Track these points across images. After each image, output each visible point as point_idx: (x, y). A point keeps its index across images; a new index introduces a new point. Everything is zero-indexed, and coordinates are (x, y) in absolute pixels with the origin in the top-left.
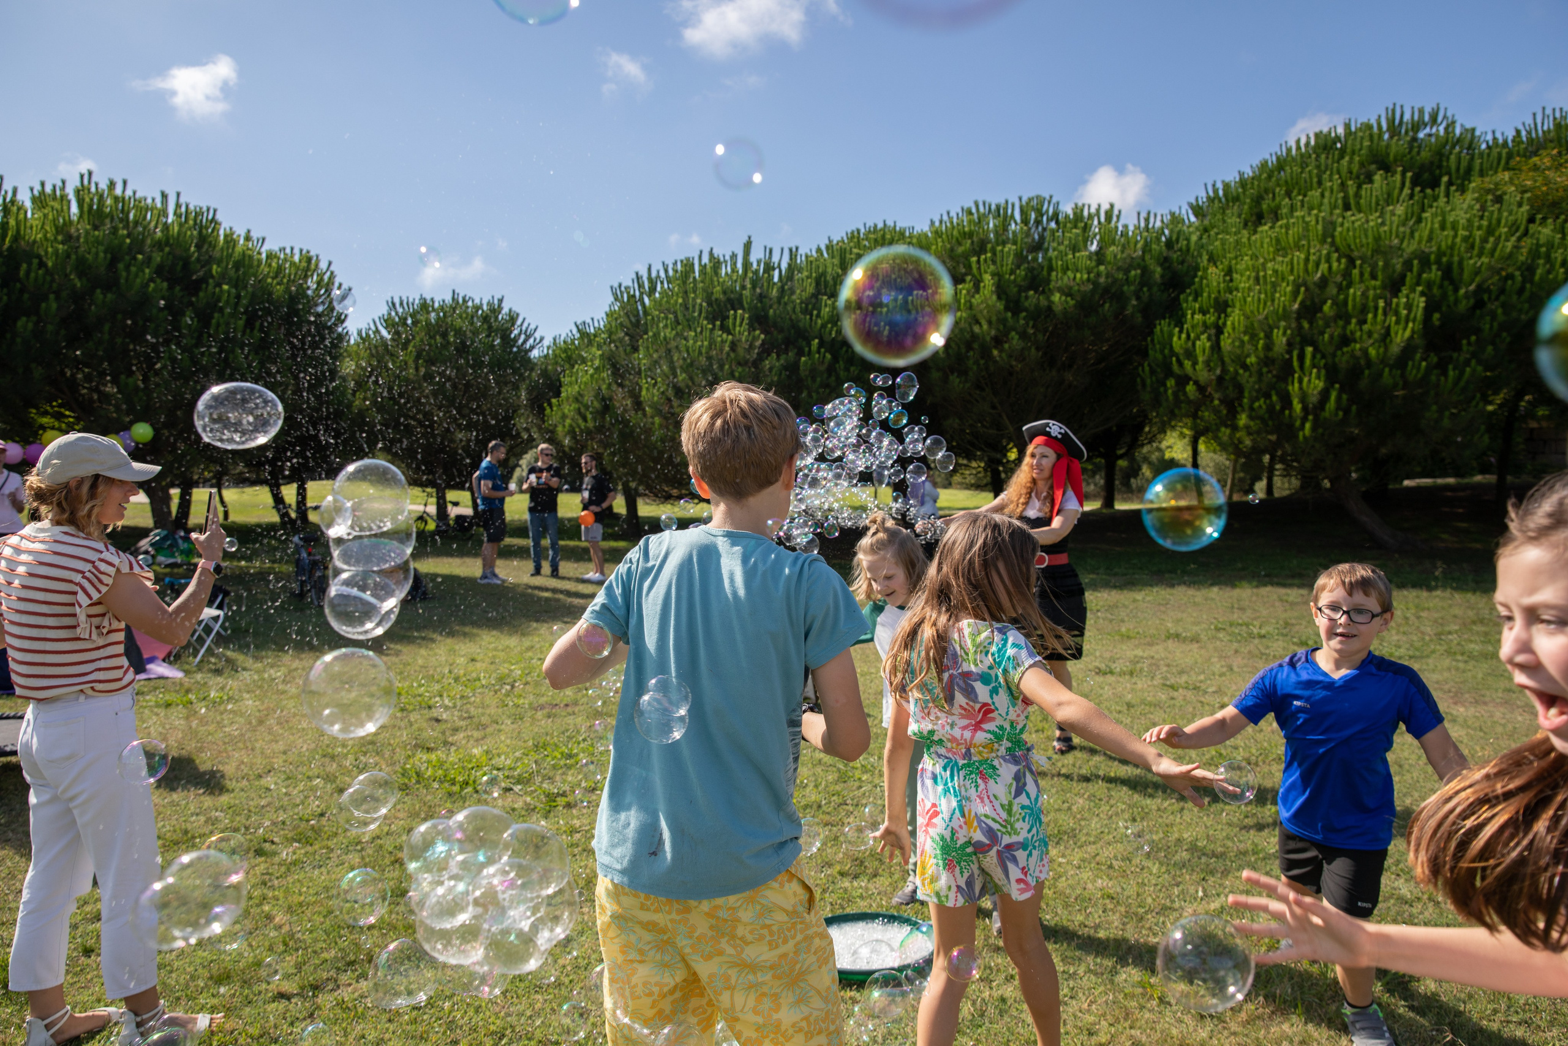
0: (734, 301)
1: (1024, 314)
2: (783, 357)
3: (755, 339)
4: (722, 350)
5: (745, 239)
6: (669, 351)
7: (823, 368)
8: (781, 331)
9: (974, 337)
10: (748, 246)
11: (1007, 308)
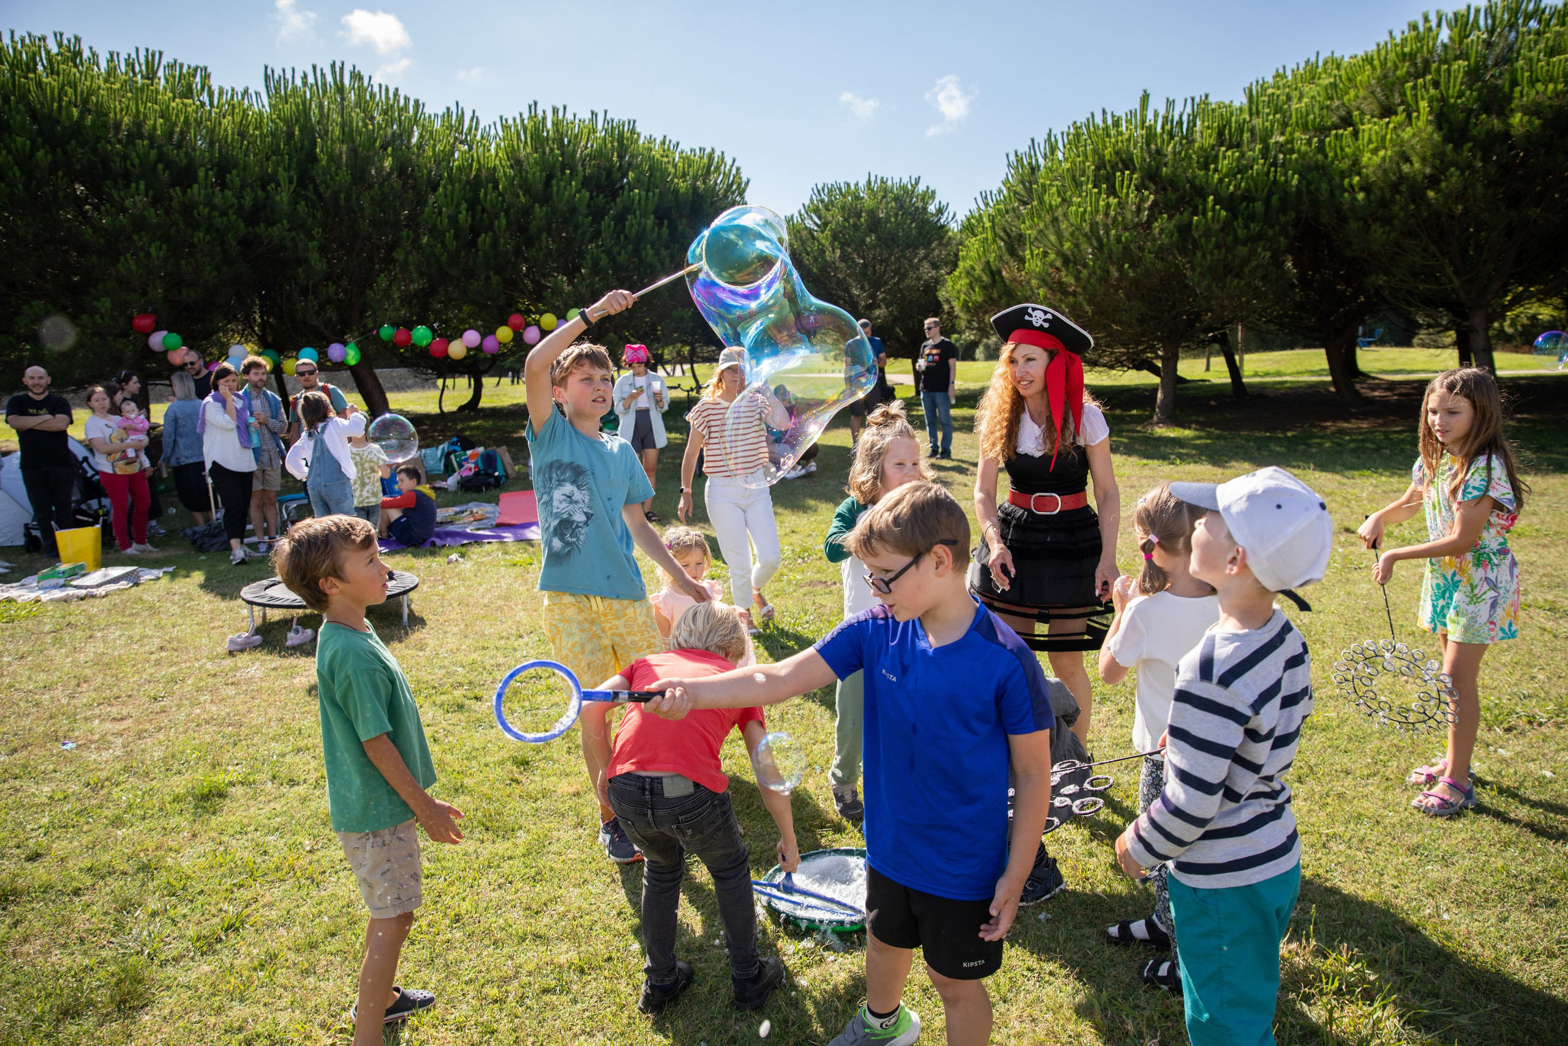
0: (1126, 162)
1: (1470, 145)
2: (1177, 216)
3: (1143, 200)
4: (1107, 214)
5: (1141, 94)
6: (1055, 220)
7: (1217, 227)
8: (1176, 189)
9: (1402, 177)
10: (1145, 98)
11: (1446, 140)
